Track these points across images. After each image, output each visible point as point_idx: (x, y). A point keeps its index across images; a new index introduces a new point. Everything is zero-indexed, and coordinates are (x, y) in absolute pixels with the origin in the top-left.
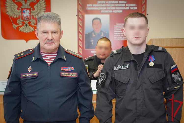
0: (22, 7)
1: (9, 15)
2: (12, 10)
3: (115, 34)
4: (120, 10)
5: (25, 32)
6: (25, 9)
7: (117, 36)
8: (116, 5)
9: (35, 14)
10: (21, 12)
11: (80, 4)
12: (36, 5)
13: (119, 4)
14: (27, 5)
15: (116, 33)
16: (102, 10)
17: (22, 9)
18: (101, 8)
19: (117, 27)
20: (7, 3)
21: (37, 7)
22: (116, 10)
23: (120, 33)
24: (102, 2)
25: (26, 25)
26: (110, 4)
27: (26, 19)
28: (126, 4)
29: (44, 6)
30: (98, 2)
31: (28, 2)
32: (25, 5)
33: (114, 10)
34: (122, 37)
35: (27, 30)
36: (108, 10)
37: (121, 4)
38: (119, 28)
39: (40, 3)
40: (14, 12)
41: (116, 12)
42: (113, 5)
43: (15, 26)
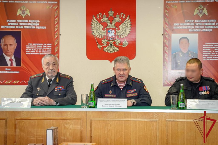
0: (108, 27)
1: (95, 35)
2: (98, 30)
3: (203, 53)
4: (210, 29)
5: (109, 52)
6: (110, 29)
7: (206, 57)
8: (205, 24)
9: (120, 34)
10: (106, 32)
11: (166, 23)
12: (122, 25)
13: (208, 22)
14: (112, 25)
15: (205, 52)
16: (190, 29)
17: (107, 29)
18: (189, 27)
19: (206, 47)
20: (93, 24)
21: (122, 27)
22: (205, 28)
23: (209, 53)
24: (190, 21)
25: (111, 45)
26: (199, 23)
27: (111, 39)
28: (216, 22)
29: (130, 26)
30: (186, 20)
31: (113, 22)
32: (110, 25)
33: (203, 29)
34: (211, 57)
35: (111, 51)
36: (196, 29)
37: (211, 22)
38: (208, 48)
39: (126, 23)
40: (99, 33)
41: (205, 30)
42: (202, 24)
43: (99, 46)
